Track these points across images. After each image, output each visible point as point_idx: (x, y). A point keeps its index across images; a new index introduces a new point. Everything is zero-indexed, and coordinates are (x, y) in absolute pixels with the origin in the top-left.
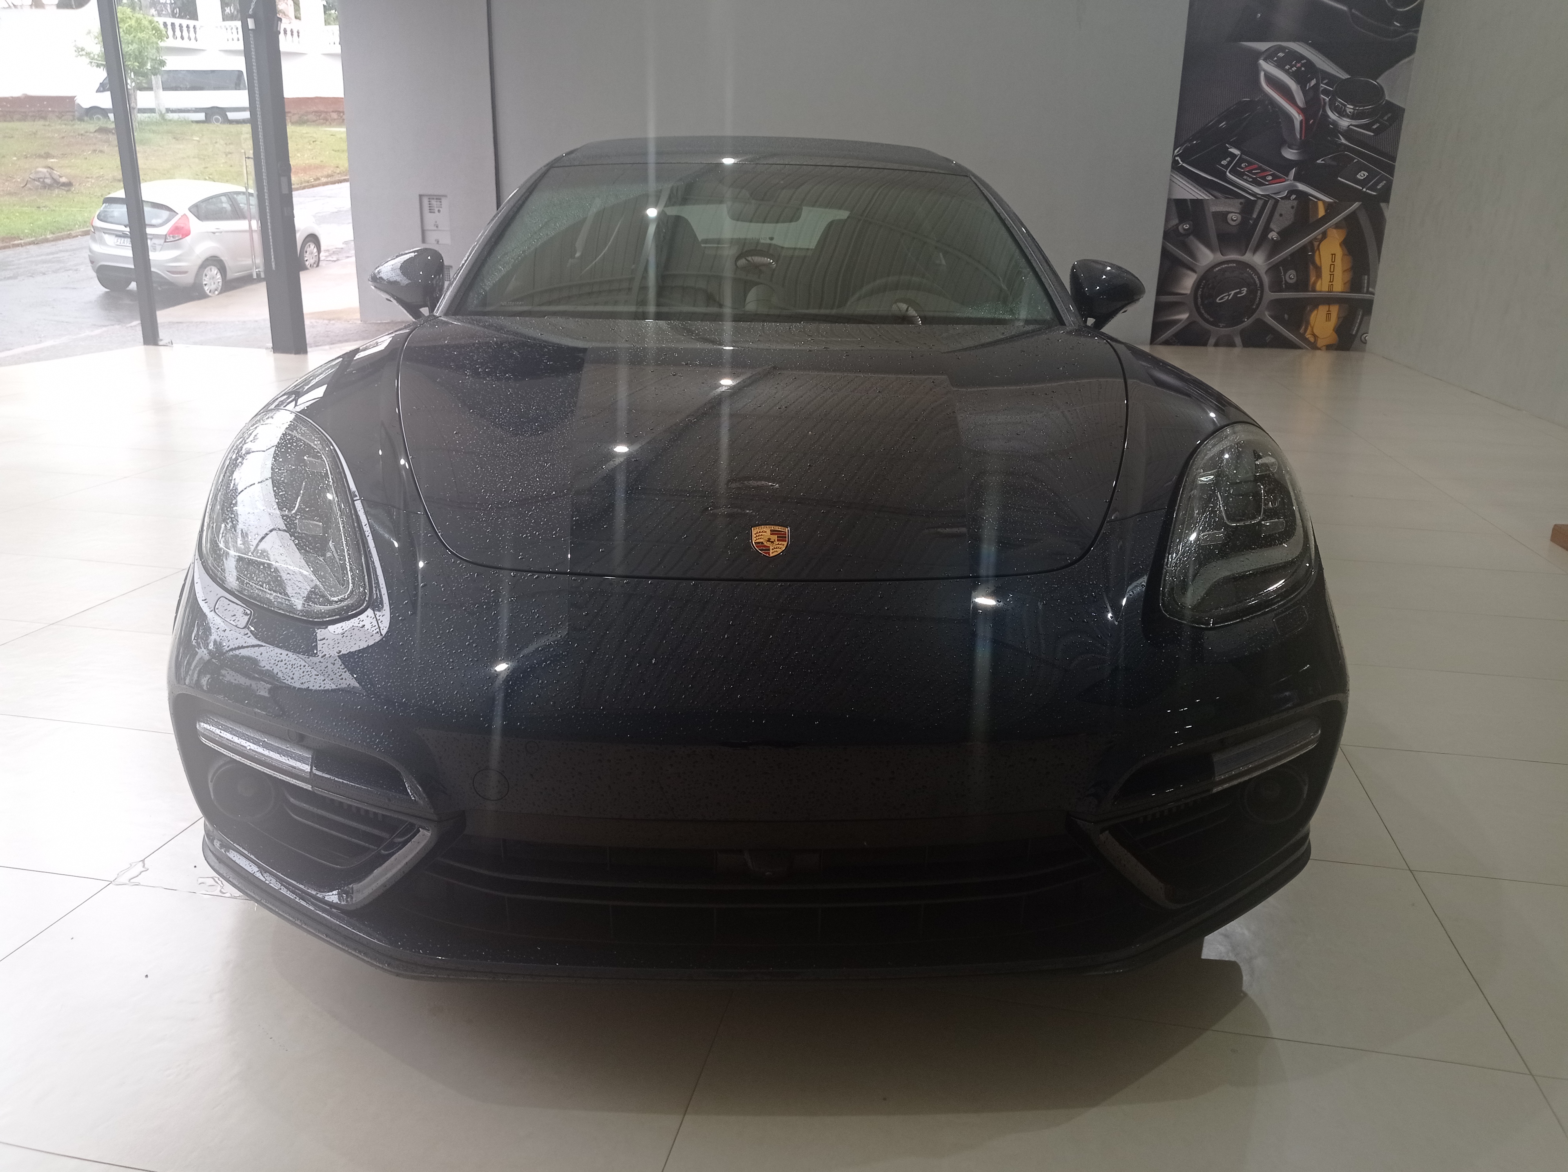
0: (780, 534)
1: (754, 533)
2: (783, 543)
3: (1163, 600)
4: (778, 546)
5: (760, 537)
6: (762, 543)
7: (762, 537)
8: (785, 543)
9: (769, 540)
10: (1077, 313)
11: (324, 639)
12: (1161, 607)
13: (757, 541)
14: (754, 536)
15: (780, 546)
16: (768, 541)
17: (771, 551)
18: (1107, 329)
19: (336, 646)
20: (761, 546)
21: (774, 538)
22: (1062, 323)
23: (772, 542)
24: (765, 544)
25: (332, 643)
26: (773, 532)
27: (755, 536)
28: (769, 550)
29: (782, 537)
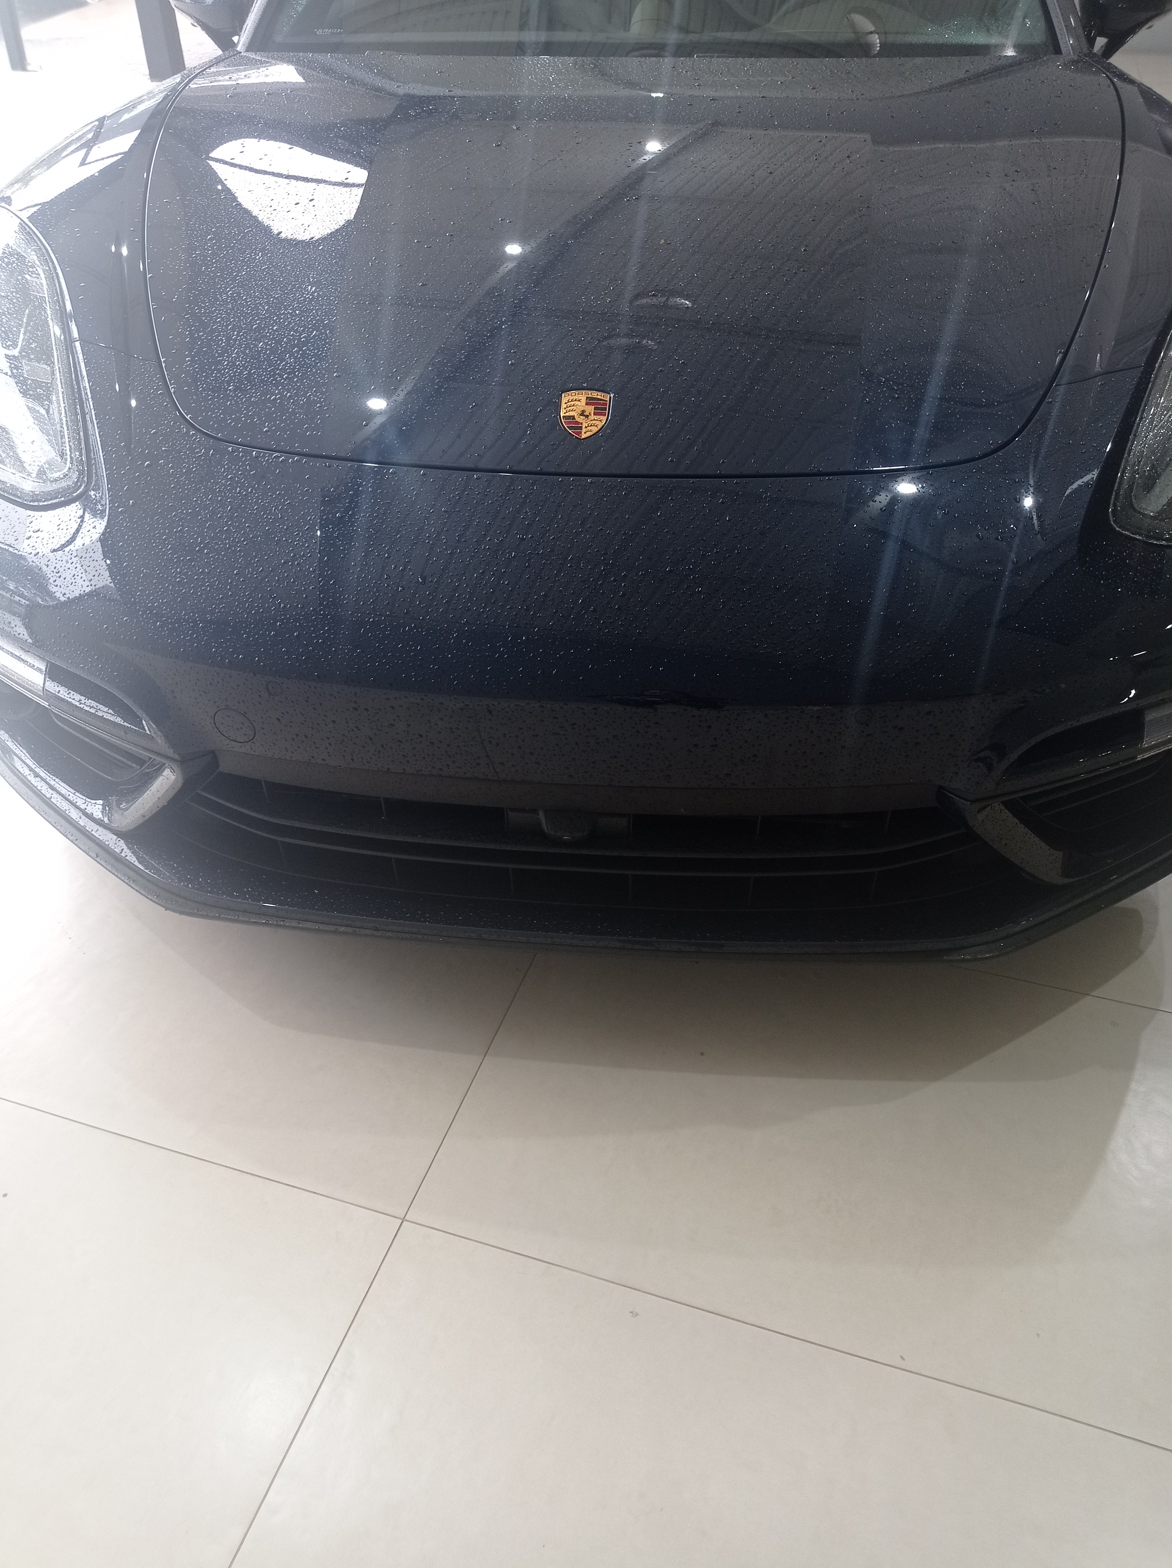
0: (599, 404)
1: (564, 400)
2: (602, 417)
3: (1115, 505)
4: (594, 422)
5: (571, 408)
6: (573, 417)
7: (575, 408)
8: (604, 418)
9: (582, 413)
10: (1080, 31)
11: (39, 530)
12: (1110, 514)
13: (567, 414)
14: (563, 406)
15: (597, 423)
16: (581, 415)
17: (584, 430)
18: (1118, 60)
19: (50, 542)
20: (570, 423)
21: (590, 409)
22: (1058, 50)
23: (587, 416)
24: (577, 419)
25: (46, 536)
26: (590, 401)
27: (565, 406)
28: (581, 428)
29: (599, 411)
